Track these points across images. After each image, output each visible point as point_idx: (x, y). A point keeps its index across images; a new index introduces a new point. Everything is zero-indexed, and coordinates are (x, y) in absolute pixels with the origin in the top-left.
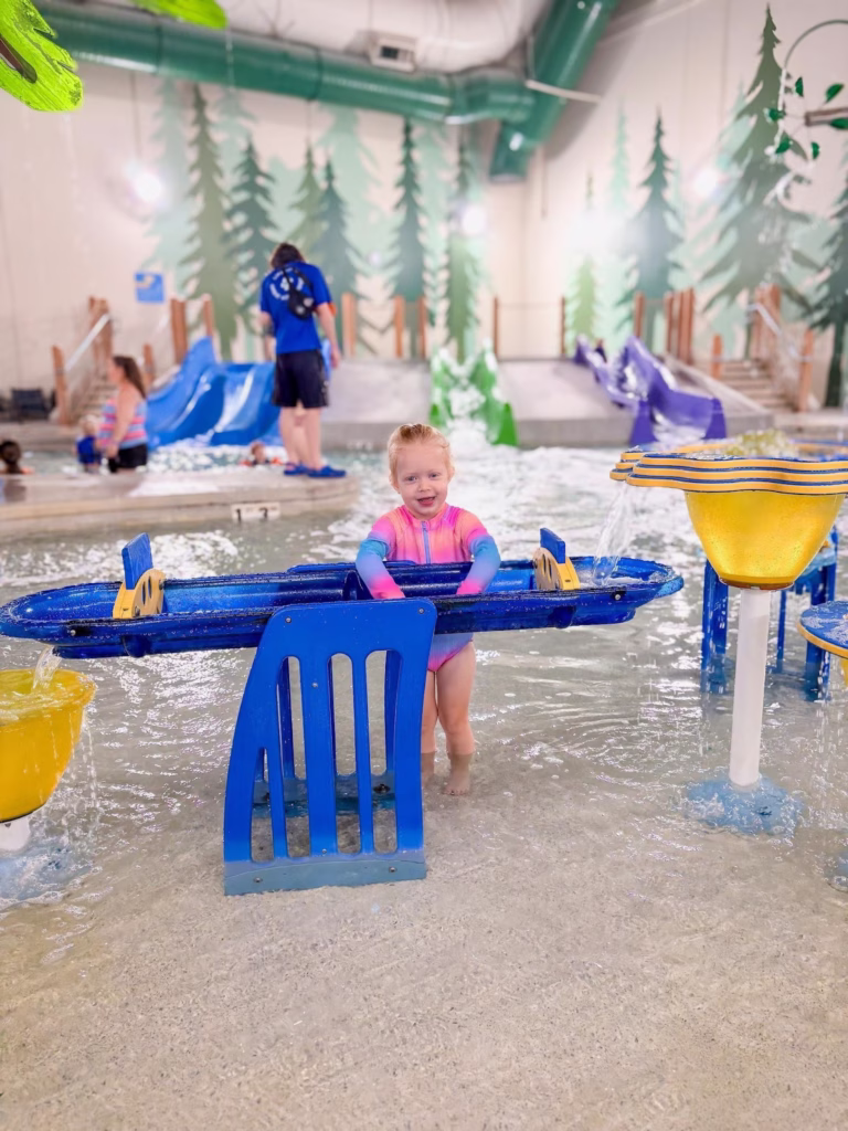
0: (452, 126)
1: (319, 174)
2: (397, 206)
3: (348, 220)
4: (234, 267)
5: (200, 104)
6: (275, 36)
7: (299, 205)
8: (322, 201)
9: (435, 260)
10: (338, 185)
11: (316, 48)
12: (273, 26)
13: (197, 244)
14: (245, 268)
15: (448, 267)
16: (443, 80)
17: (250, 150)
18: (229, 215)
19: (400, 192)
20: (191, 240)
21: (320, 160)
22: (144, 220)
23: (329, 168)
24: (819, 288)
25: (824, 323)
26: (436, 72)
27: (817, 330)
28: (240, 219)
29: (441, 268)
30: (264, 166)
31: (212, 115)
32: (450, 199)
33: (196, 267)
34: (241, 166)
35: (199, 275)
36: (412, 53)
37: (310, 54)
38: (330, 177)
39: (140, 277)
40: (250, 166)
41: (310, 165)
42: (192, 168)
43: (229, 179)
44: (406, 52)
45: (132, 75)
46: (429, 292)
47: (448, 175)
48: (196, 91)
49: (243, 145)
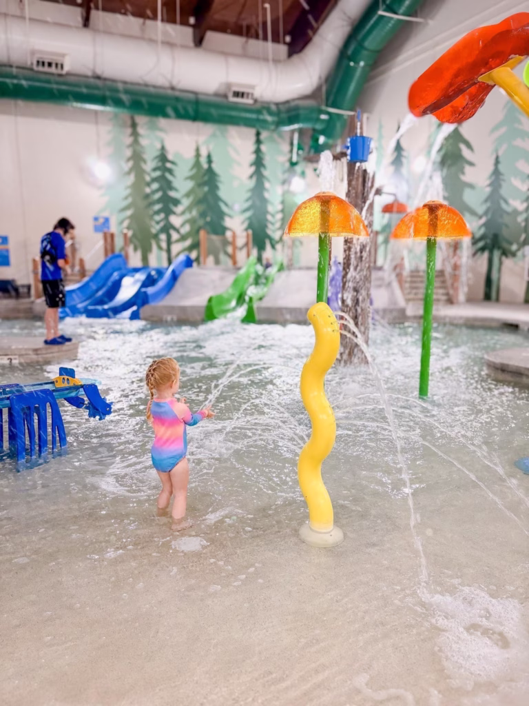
0: (286, 131)
1: (203, 160)
2: (251, 177)
3: (220, 185)
4: (151, 212)
5: (134, 125)
6: (173, 88)
7: (191, 178)
8: (204, 175)
9: (274, 207)
10: (214, 166)
11: (195, 93)
12: (171, 83)
13: (130, 200)
14: (157, 213)
15: (282, 211)
16: (273, 108)
17: (163, 148)
18: (148, 184)
19: (253, 169)
20: (126, 198)
21: (204, 153)
22: (100, 188)
23: (209, 157)
24: (480, 228)
25: (482, 249)
26: (268, 103)
27: (479, 253)
28: (155, 186)
29: (277, 212)
30: (170, 157)
31: (141, 130)
32: (284, 172)
33: (129, 213)
34: (157, 157)
35: (131, 217)
36: (252, 94)
37: (191, 96)
38: (210, 161)
39: (96, 219)
40: (163, 157)
41: (198, 155)
42: (128, 160)
43: (149, 165)
44: (248, 94)
45: (96, 112)
46: (270, 226)
47: (283, 159)
48: (133, 119)
49: (159, 146)
